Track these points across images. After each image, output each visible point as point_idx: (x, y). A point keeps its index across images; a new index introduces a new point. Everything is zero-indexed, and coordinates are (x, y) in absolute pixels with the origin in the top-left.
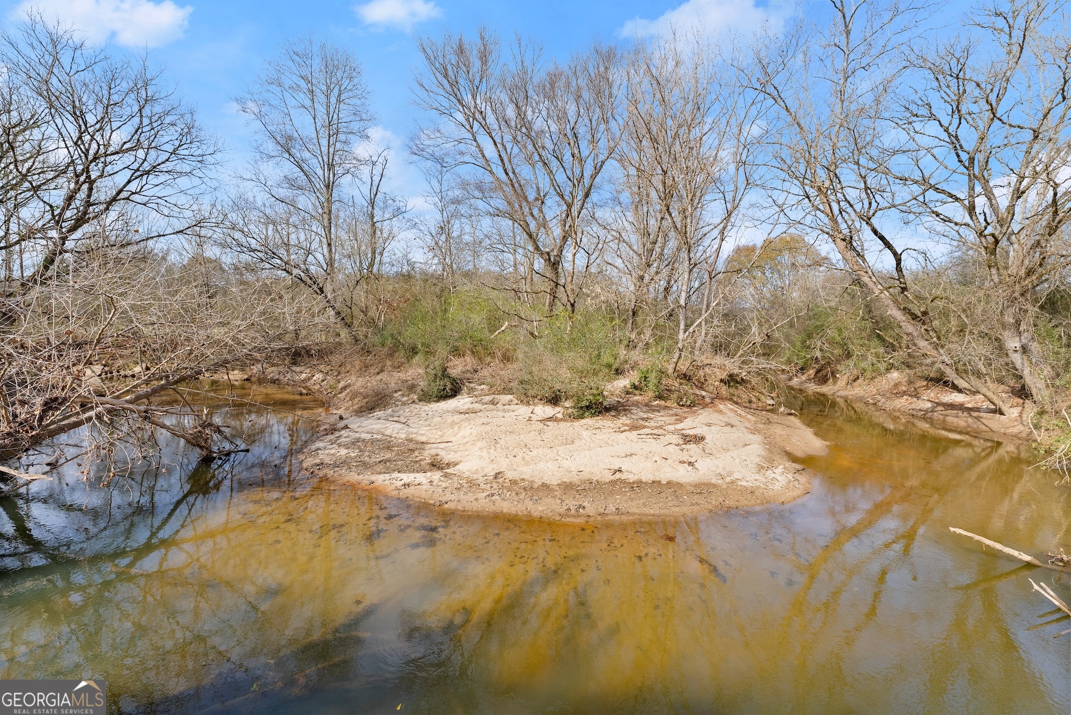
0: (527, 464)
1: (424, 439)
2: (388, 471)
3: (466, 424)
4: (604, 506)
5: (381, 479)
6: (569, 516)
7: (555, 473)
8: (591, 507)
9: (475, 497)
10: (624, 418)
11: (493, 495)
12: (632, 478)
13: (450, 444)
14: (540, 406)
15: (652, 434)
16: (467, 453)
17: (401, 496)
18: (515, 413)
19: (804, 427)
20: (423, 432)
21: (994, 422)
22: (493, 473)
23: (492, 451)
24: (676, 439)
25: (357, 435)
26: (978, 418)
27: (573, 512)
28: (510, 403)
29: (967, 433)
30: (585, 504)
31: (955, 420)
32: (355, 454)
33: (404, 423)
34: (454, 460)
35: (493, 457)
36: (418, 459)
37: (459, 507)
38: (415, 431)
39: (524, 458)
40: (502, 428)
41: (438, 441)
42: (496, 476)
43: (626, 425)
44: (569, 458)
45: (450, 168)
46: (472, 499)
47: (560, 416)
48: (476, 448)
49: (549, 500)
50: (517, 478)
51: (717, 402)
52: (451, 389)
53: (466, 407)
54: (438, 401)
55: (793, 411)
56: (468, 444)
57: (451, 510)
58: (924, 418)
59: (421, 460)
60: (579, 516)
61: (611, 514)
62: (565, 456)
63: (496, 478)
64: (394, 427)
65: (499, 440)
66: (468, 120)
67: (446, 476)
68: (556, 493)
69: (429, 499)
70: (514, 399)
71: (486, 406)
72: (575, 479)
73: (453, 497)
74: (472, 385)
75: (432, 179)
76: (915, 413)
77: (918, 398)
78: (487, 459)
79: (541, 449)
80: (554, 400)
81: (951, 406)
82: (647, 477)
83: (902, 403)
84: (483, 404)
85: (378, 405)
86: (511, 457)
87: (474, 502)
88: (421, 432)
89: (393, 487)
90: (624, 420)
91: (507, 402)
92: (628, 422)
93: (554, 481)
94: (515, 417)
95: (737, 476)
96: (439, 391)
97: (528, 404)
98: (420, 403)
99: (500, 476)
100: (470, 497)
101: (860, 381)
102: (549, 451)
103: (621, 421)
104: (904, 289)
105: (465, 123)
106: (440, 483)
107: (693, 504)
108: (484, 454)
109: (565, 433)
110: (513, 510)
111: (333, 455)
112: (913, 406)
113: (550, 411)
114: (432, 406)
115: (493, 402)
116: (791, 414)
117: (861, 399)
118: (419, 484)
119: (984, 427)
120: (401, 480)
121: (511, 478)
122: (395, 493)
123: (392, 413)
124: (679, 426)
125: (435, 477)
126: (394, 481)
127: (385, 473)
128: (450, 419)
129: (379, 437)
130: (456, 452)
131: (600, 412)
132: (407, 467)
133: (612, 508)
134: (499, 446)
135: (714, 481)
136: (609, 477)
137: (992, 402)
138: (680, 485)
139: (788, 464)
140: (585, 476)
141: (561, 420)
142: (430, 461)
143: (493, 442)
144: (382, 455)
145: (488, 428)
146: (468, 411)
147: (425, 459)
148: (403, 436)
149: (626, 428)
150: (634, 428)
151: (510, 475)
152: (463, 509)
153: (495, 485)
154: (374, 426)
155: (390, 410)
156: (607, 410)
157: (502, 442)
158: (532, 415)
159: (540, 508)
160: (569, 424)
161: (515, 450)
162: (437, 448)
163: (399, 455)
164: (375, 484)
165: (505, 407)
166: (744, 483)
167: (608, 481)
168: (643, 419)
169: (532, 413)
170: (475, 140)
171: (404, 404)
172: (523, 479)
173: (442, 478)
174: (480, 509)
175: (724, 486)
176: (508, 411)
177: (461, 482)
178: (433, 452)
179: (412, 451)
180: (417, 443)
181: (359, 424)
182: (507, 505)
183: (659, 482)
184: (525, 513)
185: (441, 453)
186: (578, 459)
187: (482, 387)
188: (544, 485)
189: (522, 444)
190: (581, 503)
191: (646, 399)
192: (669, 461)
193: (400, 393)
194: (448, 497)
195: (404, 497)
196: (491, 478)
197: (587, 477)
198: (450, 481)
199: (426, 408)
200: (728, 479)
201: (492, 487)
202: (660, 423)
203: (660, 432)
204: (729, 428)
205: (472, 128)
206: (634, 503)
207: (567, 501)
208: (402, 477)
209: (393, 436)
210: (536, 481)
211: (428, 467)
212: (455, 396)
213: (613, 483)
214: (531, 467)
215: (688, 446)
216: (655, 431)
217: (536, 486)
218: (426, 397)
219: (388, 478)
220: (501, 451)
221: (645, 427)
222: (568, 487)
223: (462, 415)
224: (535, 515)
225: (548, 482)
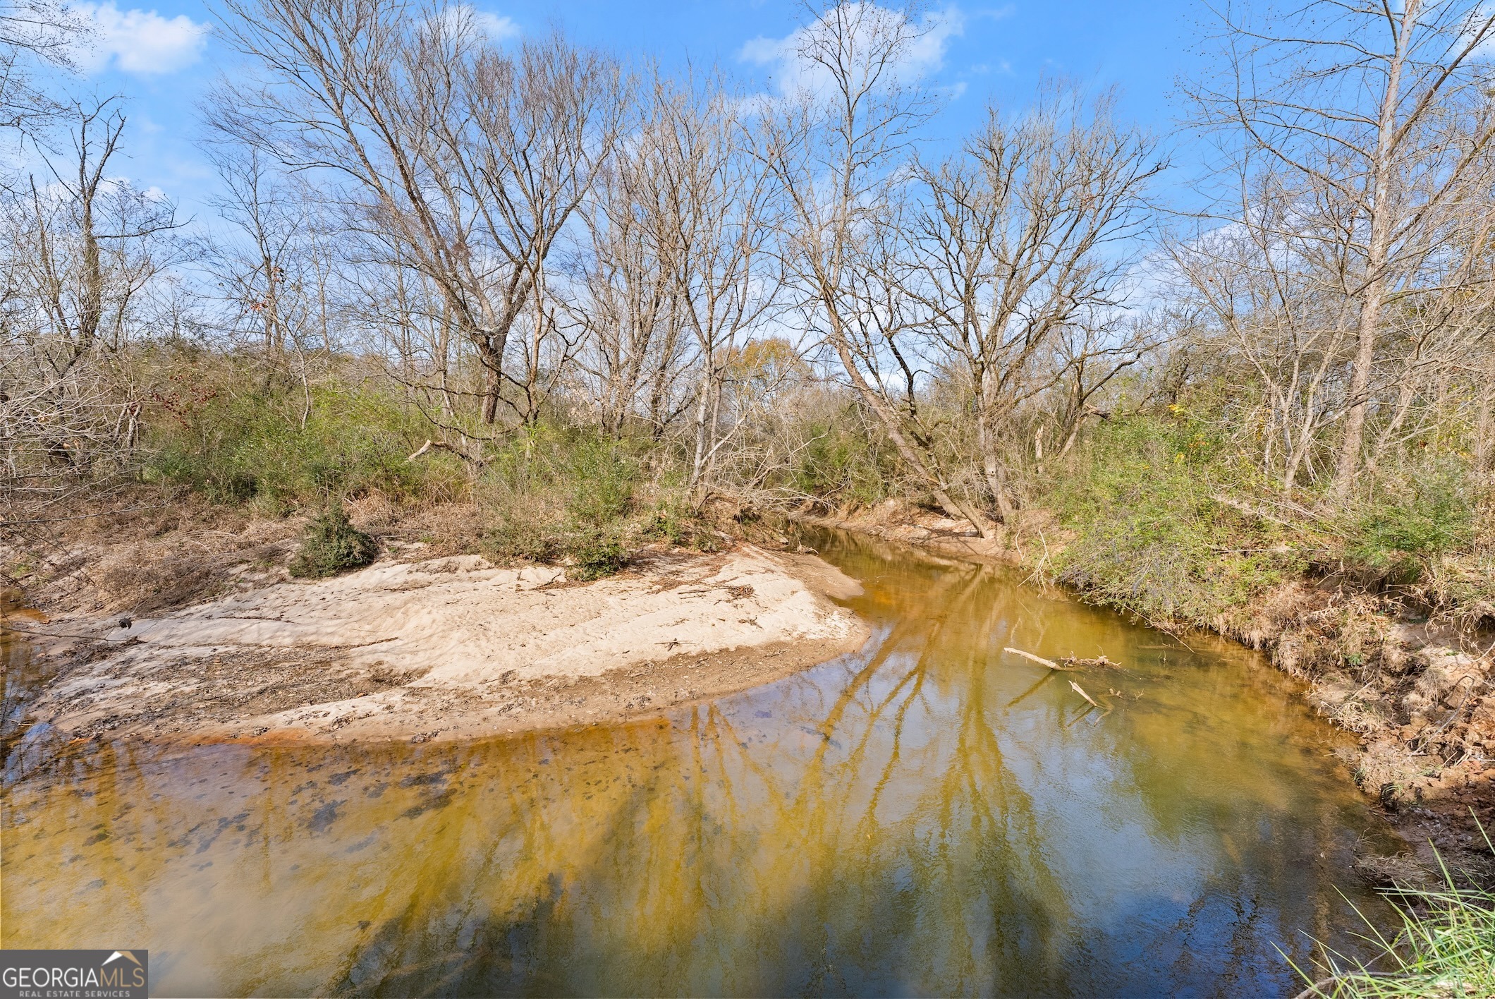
0: (546, 653)
1: (336, 641)
2: (284, 706)
3: (417, 607)
4: (673, 691)
5: (279, 721)
6: (635, 714)
7: (592, 660)
8: (658, 696)
9: (482, 716)
10: (650, 574)
11: (510, 707)
12: (694, 651)
13: (398, 642)
14: (530, 568)
15: (695, 591)
16: (438, 652)
17: (340, 742)
18: (492, 582)
19: (829, 566)
20: (329, 630)
21: (978, 545)
22: (497, 676)
23: (483, 643)
24: (723, 594)
25: (176, 653)
26: (965, 542)
27: (636, 707)
28: (477, 567)
29: (956, 558)
30: (649, 694)
31: (948, 546)
32: (194, 688)
33: (278, 619)
34: (416, 666)
35: (488, 652)
36: (343, 675)
37: (460, 736)
38: (312, 629)
39: (538, 647)
40: (483, 606)
41: (369, 640)
42: (504, 678)
43: (657, 583)
44: (604, 637)
45: (297, 167)
46: (478, 720)
47: (562, 579)
48: (453, 643)
49: (598, 698)
50: (539, 677)
51: (739, 544)
52: (362, 553)
53: (400, 580)
54: (335, 576)
55: (811, 549)
56: (435, 639)
57: (449, 743)
58: (923, 547)
59: (349, 676)
60: (647, 711)
61: (686, 700)
62: (597, 635)
63: (504, 682)
64: (260, 629)
65: (487, 625)
66: (331, 91)
67: (413, 692)
68: (604, 687)
69: (399, 735)
70: (483, 561)
71: (437, 575)
72: (624, 664)
73: (442, 724)
74: (397, 544)
75: (234, 176)
76: (914, 542)
77: (915, 526)
78: (479, 655)
79: (558, 630)
80: (547, 557)
81: (942, 532)
82: (712, 646)
83: (902, 532)
84: (431, 572)
85: (193, 592)
86: (518, 648)
87: (484, 724)
88: (330, 632)
89: (315, 729)
90: (650, 577)
91: (472, 565)
92: (656, 579)
93: (595, 672)
94: (495, 588)
95: (801, 629)
96: (339, 557)
97: (508, 566)
98: (298, 581)
99: (510, 677)
100: (472, 717)
101: (860, 511)
102: (572, 630)
103: (648, 579)
104: (914, 412)
105: (326, 95)
106: (408, 706)
107: (771, 670)
108: (471, 648)
109: (583, 603)
110: (551, 723)
111: (135, 696)
112: (912, 535)
113: (544, 574)
114: (328, 584)
115: (448, 569)
116: (809, 553)
117: (863, 531)
118: (367, 715)
119: (970, 551)
120: (325, 715)
121: (528, 677)
122: (325, 739)
123: (237, 604)
124: (720, 577)
125: (394, 699)
126: (311, 719)
127: (280, 710)
128: (379, 602)
129: (232, 649)
130: (414, 653)
131: (616, 570)
132: (325, 691)
133: (684, 693)
134: (491, 633)
135: (782, 639)
136: (665, 654)
137: (975, 526)
138: (749, 650)
139: (839, 609)
140: (634, 657)
141: (565, 585)
142: (369, 676)
143: (480, 630)
144: (260, 679)
145: (460, 609)
146: (406, 586)
147: (358, 674)
148: (288, 641)
149: (658, 587)
150: (668, 586)
151: (526, 674)
152: (469, 738)
153: (507, 693)
154: (208, 632)
155: (229, 600)
156: (625, 565)
157: (494, 627)
158: (520, 582)
159: (590, 712)
160: (582, 589)
161: (521, 636)
162: (375, 652)
163: (299, 675)
164: (273, 732)
165: (472, 574)
166: (813, 637)
167: (666, 659)
168: (672, 573)
169: (519, 578)
170: (347, 129)
171: (259, 585)
172: (548, 677)
173: (407, 699)
174: (498, 732)
175: (795, 643)
176: (479, 580)
177: (445, 698)
178: (371, 659)
179: (325, 663)
180: (325, 648)
181: (166, 632)
182: (540, 717)
183: (727, 650)
184: (571, 722)
185: (386, 659)
186: (616, 635)
187: (417, 545)
188: (582, 679)
189: (528, 626)
190: (642, 693)
191: (664, 547)
192: (728, 623)
193: (245, 566)
194: (432, 725)
195: (347, 741)
196: (497, 683)
197: (638, 658)
198: (424, 701)
199: (315, 588)
200: (795, 634)
201: (503, 696)
202: (696, 577)
203: (702, 587)
204: (769, 575)
205: (340, 108)
206: (708, 681)
207: (623, 695)
208: (328, 710)
209: (264, 643)
210: (570, 675)
211: (368, 685)
212: (370, 563)
213: (673, 660)
214: (553, 656)
215: (738, 602)
216: (696, 587)
217: (571, 682)
218: (309, 569)
219: (296, 717)
220: (497, 640)
221: (680, 583)
222: (617, 676)
223: (398, 595)
224: (586, 722)
225: (587, 674)
